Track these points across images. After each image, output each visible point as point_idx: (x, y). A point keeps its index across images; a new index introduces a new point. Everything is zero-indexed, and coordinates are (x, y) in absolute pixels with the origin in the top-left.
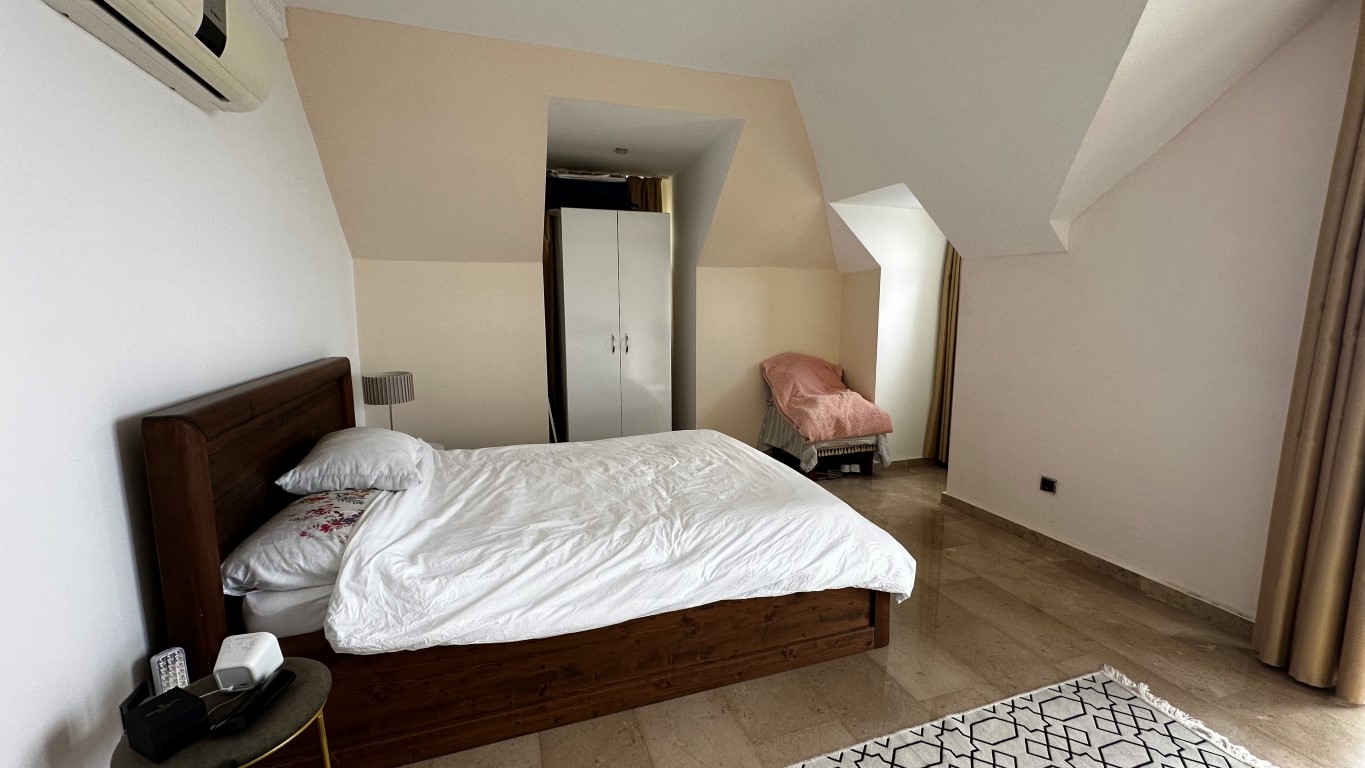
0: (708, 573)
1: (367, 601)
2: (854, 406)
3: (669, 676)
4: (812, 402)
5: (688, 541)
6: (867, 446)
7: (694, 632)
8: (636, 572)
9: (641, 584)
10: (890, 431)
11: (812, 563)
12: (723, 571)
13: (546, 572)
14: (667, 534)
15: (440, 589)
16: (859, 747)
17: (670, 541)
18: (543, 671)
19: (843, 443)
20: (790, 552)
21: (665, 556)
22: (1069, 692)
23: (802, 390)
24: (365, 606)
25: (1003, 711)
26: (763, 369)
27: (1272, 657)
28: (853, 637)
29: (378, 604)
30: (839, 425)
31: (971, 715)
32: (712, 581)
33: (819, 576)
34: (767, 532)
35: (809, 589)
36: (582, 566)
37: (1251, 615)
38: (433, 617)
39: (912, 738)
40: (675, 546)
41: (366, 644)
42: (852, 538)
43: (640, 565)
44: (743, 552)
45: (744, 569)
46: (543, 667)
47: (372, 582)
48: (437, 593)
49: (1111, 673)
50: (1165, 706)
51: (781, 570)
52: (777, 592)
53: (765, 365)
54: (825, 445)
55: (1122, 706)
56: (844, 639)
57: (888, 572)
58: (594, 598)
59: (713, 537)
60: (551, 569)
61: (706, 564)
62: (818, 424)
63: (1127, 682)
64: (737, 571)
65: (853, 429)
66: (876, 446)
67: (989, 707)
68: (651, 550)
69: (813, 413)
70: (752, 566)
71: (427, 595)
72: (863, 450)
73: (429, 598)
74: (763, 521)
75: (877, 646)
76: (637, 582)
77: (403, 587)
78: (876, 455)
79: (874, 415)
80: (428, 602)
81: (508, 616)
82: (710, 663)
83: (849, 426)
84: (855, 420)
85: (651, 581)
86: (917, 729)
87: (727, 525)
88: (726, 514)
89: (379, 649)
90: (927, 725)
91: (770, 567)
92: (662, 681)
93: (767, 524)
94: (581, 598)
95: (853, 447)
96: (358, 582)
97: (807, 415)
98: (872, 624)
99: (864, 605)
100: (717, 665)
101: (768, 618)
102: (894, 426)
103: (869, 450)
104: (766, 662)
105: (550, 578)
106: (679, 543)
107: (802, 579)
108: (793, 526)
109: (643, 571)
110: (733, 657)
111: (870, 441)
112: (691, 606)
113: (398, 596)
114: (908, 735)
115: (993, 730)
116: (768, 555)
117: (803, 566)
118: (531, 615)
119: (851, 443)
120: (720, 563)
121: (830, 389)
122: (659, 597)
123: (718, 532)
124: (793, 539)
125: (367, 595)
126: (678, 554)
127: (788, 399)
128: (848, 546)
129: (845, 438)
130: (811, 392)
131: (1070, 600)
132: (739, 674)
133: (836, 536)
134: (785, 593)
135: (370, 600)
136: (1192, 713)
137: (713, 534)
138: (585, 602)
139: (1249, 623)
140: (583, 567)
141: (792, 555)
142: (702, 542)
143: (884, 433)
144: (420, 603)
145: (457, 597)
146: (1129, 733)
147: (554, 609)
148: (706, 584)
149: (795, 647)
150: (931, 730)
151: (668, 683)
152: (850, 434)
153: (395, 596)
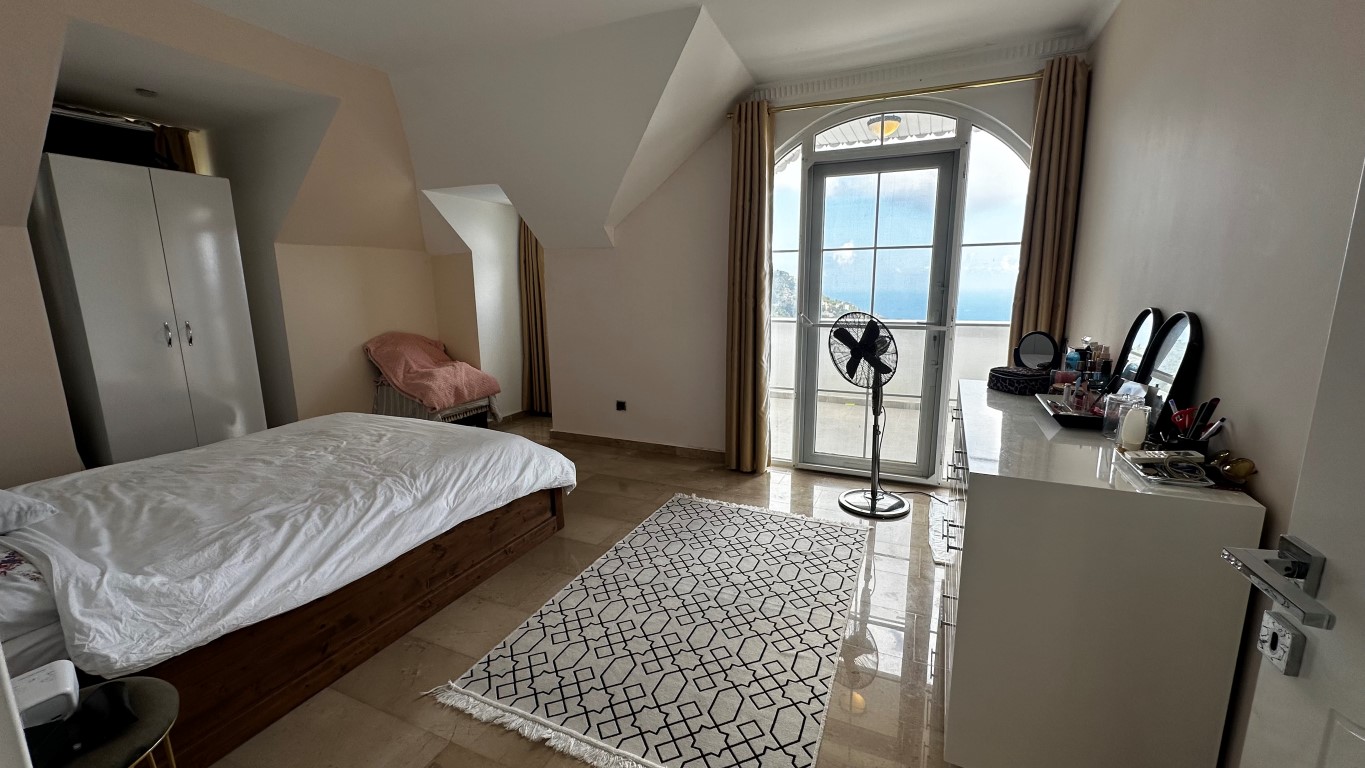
0: (451, 502)
1: (121, 621)
2: (467, 374)
3: (429, 596)
4: (430, 376)
5: (424, 486)
6: (482, 407)
7: (443, 555)
8: (393, 519)
9: (403, 524)
10: (499, 392)
11: (518, 478)
12: (462, 498)
13: (310, 541)
14: (403, 487)
15: (208, 585)
16: (579, 577)
17: (407, 489)
18: (323, 630)
19: (462, 408)
20: (501, 474)
21: (409, 501)
22: (664, 511)
23: (415, 367)
24: (121, 626)
25: (640, 531)
26: (366, 350)
27: (734, 467)
28: (544, 528)
29: (137, 620)
30: (458, 393)
31: (626, 538)
32: (456, 507)
33: (525, 485)
34: (480, 465)
35: (521, 496)
36: (341, 527)
37: (723, 450)
38: (214, 609)
39: (603, 561)
40: (414, 491)
41: (151, 654)
42: (535, 456)
43: (393, 512)
44: (470, 481)
45: (476, 493)
46: (323, 626)
47: (117, 602)
48: (205, 590)
49: (679, 495)
50: (704, 500)
51: (501, 487)
52: (500, 504)
53: (369, 346)
54: (448, 412)
55: (688, 507)
56: (540, 530)
57: (562, 473)
58: (367, 546)
59: (442, 478)
60: (313, 537)
61: (447, 498)
62: (441, 394)
63: (686, 496)
64: (471, 496)
65: (470, 394)
66: (489, 406)
67: (633, 532)
68: (397, 499)
69: (433, 385)
70: (482, 489)
71: (196, 592)
72: (480, 411)
73: (200, 594)
74: (473, 459)
75: (559, 529)
76: (400, 523)
77: (160, 594)
78: (489, 414)
79: (485, 379)
80: (200, 598)
81: (295, 583)
82: (456, 576)
83: (466, 392)
84: (470, 386)
85: (411, 520)
86: (604, 556)
87: (447, 467)
88: (440, 462)
89: (169, 654)
90: (608, 553)
91: (493, 486)
92: (425, 603)
93: (476, 460)
94: (355, 550)
95: (470, 410)
96: (97, 606)
97: (429, 388)
98: (554, 514)
99: (547, 502)
100: (463, 575)
101: (492, 529)
102: (502, 387)
103: (484, 410)
104: (495, 562)
105: (316, 544)
106: (417, 489)
107: (515, 490)
108: (495, 457)
109: (399, 515)
110: (472, 566)
111: (484, 403)
112: (444, 531)
113: (158, 605)
114: (601, 560)
115: (640, 540)
116: (489, 478)
117: (513, 480)
118: (317, 576)
119: (469, 406)
120: (458, 492)
121: (439, 363)
122: (420, 531)
123: (443, 475)
124: (500, 465)
125: (118, 615)
126: (419, 496)
127: (402, 376)
128: (535, 461)
129: (465, 403)
130: (423, 367)
131: (649, 469)
132: (479, 577)
133: (526, 456)
134: (505, 503)
135: (124, 619)
136: (714, 499)
137: (440, 475)
138: (362, 551)
139: (721, 453)
140: (343, 528)
141: (504, 475)
142: (434, 485)
143: (494, 394)
144: (191, 603)
145: (229, 585)
146: (695, 516)
147: (334, 567)
148: (452, 511)
149: (512, 545)
150: (611, 553)
151: (430, 602)
152: (468, 399)
153: (152, 606)
